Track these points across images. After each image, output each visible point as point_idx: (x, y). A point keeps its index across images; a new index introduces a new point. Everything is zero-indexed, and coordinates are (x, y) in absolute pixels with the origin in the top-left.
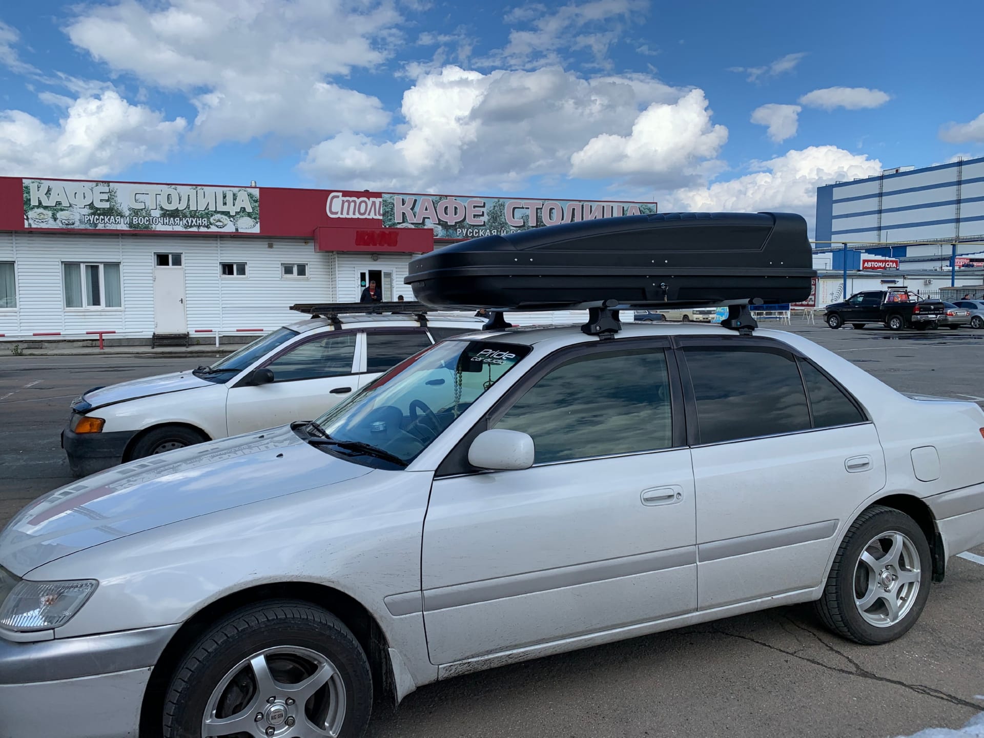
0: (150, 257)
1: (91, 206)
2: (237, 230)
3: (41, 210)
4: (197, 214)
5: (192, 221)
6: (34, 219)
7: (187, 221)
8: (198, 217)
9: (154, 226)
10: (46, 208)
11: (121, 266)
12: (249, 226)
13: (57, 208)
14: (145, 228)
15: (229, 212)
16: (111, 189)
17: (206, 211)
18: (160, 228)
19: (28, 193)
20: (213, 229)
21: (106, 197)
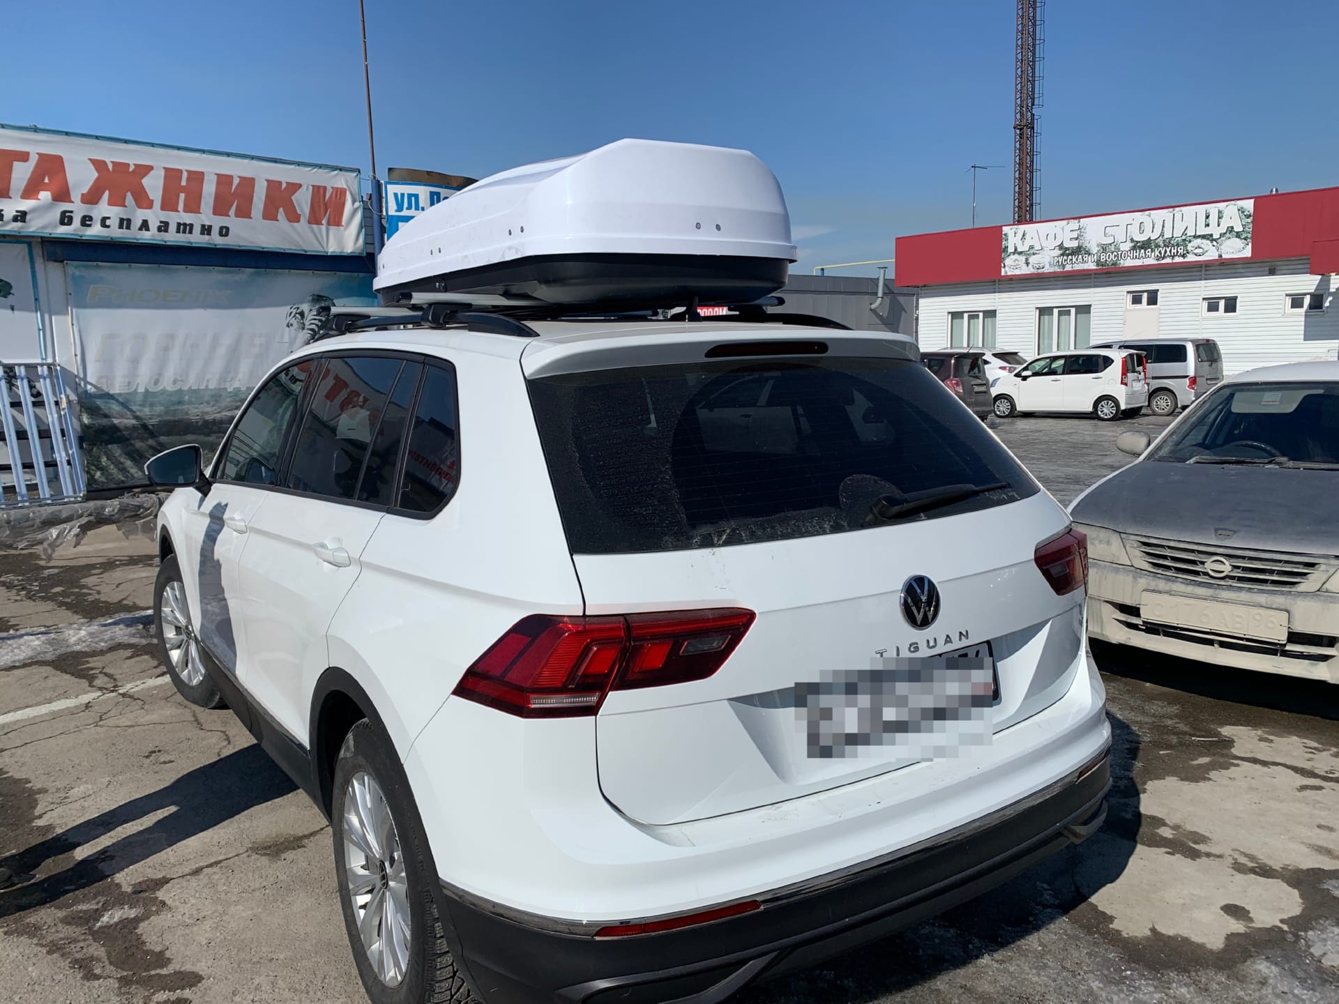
0: (1122, 297)
1: (1061, 247)
2: (1220, 256)
3: (1016, 256)
4: (1172, 242)
5: (1166, 251)
6: (1012, 266)
7: (1160, 252)
8: (1173, 246)
9: (1122, 262)
10: (1020, 253)
11: (1092, 308)
12: (1238, 249)
13: (1031, 251)
14: (1113, 264)
15: (1211, 235)
16: (1081, 225)
17: (1184, 237)
18: (1128, 263)
19: (1007, 240)
20: (1191, 258)
21: (1075, 235)
